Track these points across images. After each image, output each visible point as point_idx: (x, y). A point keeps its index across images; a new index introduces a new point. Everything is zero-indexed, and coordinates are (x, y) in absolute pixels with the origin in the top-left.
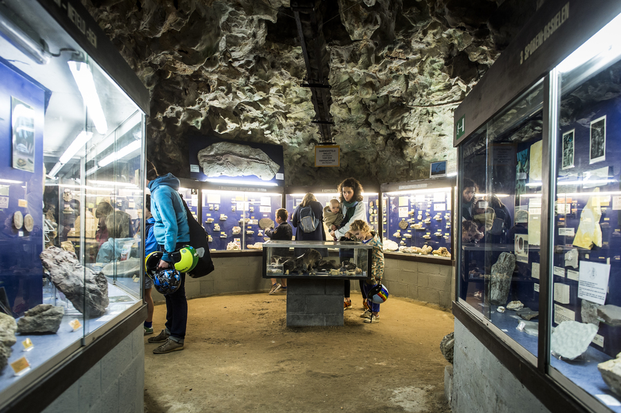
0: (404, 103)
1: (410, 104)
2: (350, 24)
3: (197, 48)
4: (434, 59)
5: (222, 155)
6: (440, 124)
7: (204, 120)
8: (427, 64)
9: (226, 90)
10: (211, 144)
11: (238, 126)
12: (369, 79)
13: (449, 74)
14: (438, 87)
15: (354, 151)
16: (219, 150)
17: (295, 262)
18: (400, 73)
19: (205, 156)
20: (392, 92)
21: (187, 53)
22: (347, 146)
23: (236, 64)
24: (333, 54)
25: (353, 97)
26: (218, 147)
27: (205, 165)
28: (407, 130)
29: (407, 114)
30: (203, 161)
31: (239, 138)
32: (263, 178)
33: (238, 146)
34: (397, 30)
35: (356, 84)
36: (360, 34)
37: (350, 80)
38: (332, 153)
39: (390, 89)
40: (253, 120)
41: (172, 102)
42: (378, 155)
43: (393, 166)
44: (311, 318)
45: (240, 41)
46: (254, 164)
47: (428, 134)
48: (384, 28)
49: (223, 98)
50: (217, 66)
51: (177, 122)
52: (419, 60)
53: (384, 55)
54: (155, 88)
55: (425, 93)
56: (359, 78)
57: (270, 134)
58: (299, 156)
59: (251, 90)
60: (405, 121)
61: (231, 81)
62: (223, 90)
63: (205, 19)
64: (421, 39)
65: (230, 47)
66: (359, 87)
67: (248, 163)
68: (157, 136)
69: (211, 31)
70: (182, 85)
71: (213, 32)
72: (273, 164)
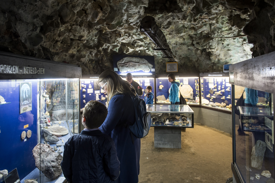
0: (210, 36)
1: (213, 36)
2: (181, 4)
3: (113, 23)
4: (223, 16)
5: (127, 63)
6: (228, 45)
7: (119, 48)
8: (220, 19)
9: (128, 35)
10: (122, 58)
11: (134, 50)
12: (192, 26)
13: (231, 24)
14: (226, 29)
15: (187, 57)
16: (126, 61)
17: (157, 118)
18: (207, 22)
19: (120, 64)
20: (204, 31)
21: (109, 25)
22: (184, 54)
23: (132, 24)
24: (175, 16)
25: (185, 33)
26: (126, 59)
27: (120, 68)
28: (212, 48)
29: (211, 41)
30: (119, 66)
31: (135, 55)
32: (145, 71)
33: (134, 58)
34: (204, 7)
35: (186, 28)
36: (186, 8)
37: (183, 26)
38: (174, 66)
39: (202, 30)
40: (141, 46)
41: (105, 42)
42: (198, 59)
43: (205, 64)
44: (166, 144)
45: (133, 15)
46: (141, 66)
47: (222, 49)
48: (198, 5)
49: (127, 39)
50: (124, 26)
51: (108, 50)
52: (216, 17)
53: (198, 18)
54: (98, 37)
55: (219, 32)
56: (187, 25)
57: (148, 51)
58: (161, 60)
59: (139, 34)
60: (211, 44)
61: (130, 32)
62: (127, 36)
63: (116, 10)
64: (216, 9)
65: (129, 18)
66: (188, 29)
67: (139, 65)
68: (100, 57)
69: (119, 15)
70: (109, 35)
71: (120, 15)
72: (150, 65)
